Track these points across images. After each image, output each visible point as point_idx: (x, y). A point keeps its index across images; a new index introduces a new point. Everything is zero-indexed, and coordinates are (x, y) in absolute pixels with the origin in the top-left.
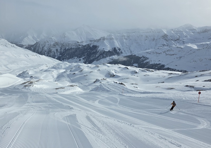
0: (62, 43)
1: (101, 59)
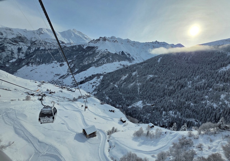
0: (33, 40)
1: (104, 63)
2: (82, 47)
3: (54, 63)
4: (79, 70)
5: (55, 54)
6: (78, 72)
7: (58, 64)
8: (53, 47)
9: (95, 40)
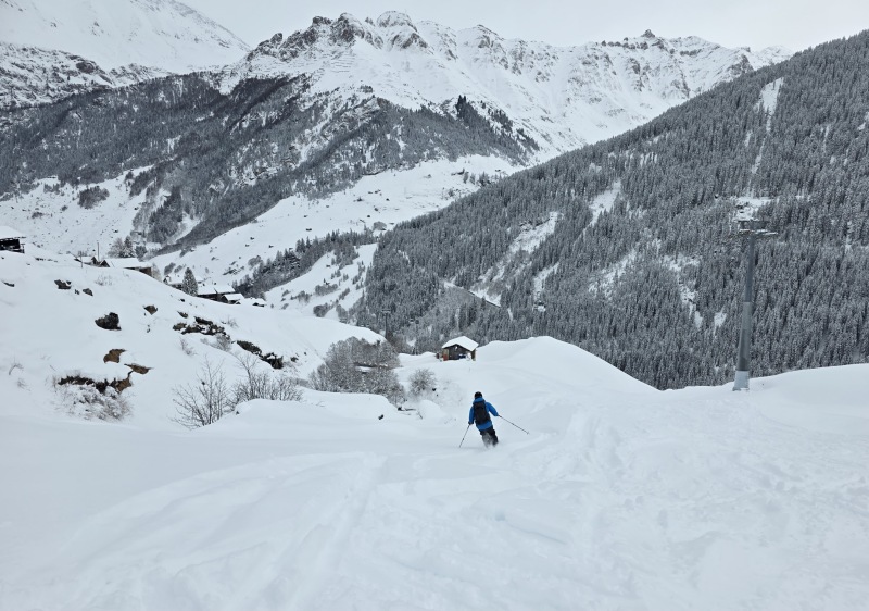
2: (205, 84)
3: (41, 187)
4: (208, 221)
5: (39, 139)
6: (201, 235)
7: (71, 192)
8: (29, 96)
9: (285, 38)
